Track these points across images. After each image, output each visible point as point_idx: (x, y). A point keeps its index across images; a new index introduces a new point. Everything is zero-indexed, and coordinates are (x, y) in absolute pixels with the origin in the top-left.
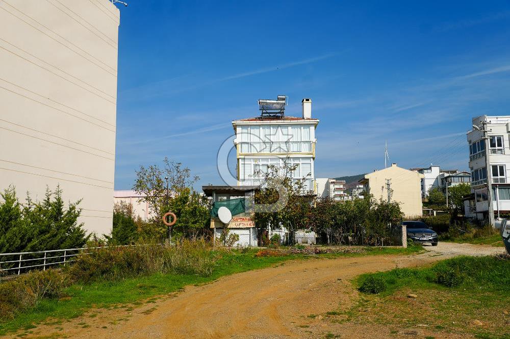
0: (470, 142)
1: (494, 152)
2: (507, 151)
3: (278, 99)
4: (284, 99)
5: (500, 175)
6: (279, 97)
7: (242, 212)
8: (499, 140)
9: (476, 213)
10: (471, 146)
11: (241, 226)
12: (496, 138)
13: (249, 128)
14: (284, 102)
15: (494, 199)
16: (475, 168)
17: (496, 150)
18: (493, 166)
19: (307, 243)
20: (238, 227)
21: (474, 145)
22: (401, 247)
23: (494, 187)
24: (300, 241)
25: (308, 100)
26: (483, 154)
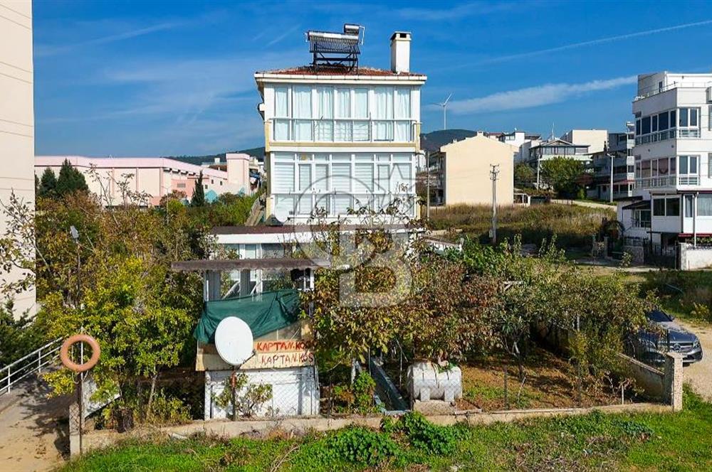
0: (638, 115)
1: (685, 133)
2: (704, 131)
3: (346, 31)
4: (356, 32)
5: (691, 172)
6: (347, 27)
8: (694, 112)
9: (651, 232)
10: (638, 122)
11: (278, 364)
12: (689, 110)
13: (290, 90)
14: (356, 37)
15: (689, 214)
16: (644, 158)
17: (687, 131)
18: (681, 157)
19: (442, 398)
20: (270, 365)
21: (646, 120)
22: (669, 408)
23: (690, 195)
24: (426, 395)
25: (403, 36)
26: (664, 137)
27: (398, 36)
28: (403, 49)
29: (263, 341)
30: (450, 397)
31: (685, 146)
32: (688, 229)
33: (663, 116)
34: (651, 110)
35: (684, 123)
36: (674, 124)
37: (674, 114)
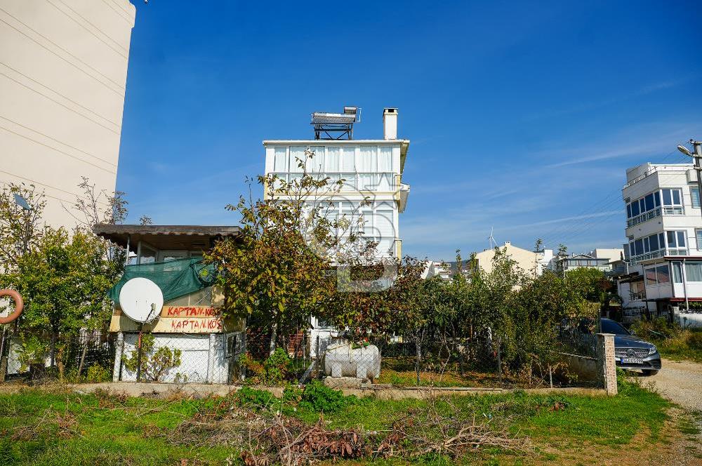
0: (628, 200)
1: (670, 211)
2: (688, 209)
3: (345, 112)
4: (354, 112)
5: (680, 246)
6: (346, 108)
7: (192, 294)
8: (676, 193)
9: (647, 301)
10: (628, 207)
11: (187, 329)
12: (671, 191)
13: (288, 150)
14: (354, 116)
15: (679, 279)
16: (636, 237)
17: (671, 208)
18: (668, 232)
19: (355, 376)
20: (180, 330)
21: (635, 204)
22: (602, 391)
23: (678, 261)
24: (337, 370)
25: (391, 111)
26: (651, 216)
27: (387, 111)
28: (391, 122)
29: (174, 306)
30: (362, 373)
31: (670, 222)
32: (679, 293)
33: (649, 197)
34: (638, 194)
35: (667, 202)
36: (658, 203)
37: (657, 194)
